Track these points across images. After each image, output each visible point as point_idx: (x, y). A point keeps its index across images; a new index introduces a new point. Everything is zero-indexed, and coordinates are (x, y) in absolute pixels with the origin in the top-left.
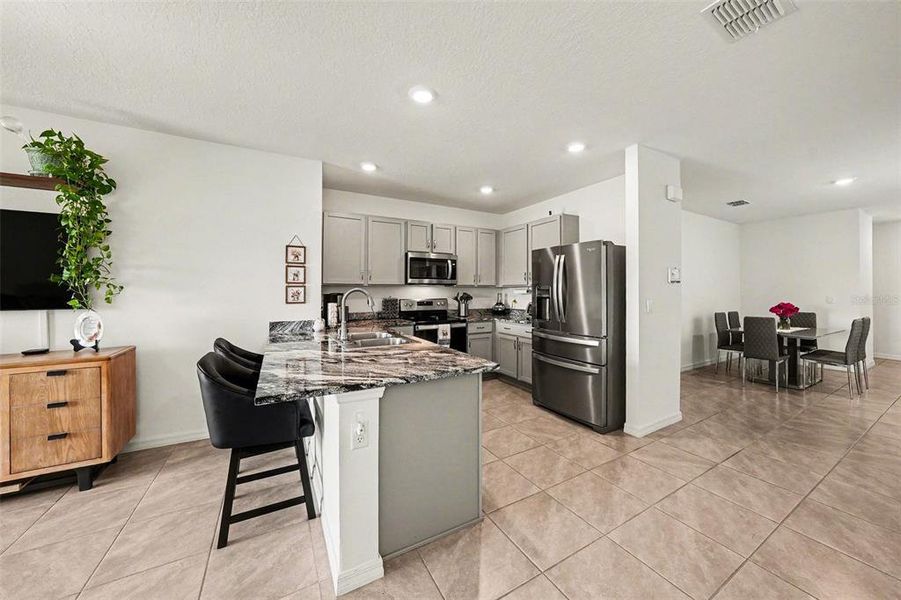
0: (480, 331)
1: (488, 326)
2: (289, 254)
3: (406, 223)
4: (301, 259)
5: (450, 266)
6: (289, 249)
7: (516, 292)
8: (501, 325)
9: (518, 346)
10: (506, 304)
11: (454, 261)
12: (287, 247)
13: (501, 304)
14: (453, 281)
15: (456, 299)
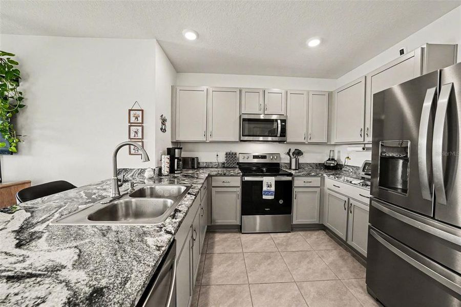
0: (308, 185)
1: (316, 181)
2: (132, 116)
3: (240, 91)
4: (140, 120)
5: (279, 126)
6: (132, 112)
7: (350, 149)
8: (330, 181)
9: (349, 207)
10: (339, 159)
11: (284, 121)
12: (130, 110)
13: (333, 159)
14: (282, 139)
15: (288, 154)
